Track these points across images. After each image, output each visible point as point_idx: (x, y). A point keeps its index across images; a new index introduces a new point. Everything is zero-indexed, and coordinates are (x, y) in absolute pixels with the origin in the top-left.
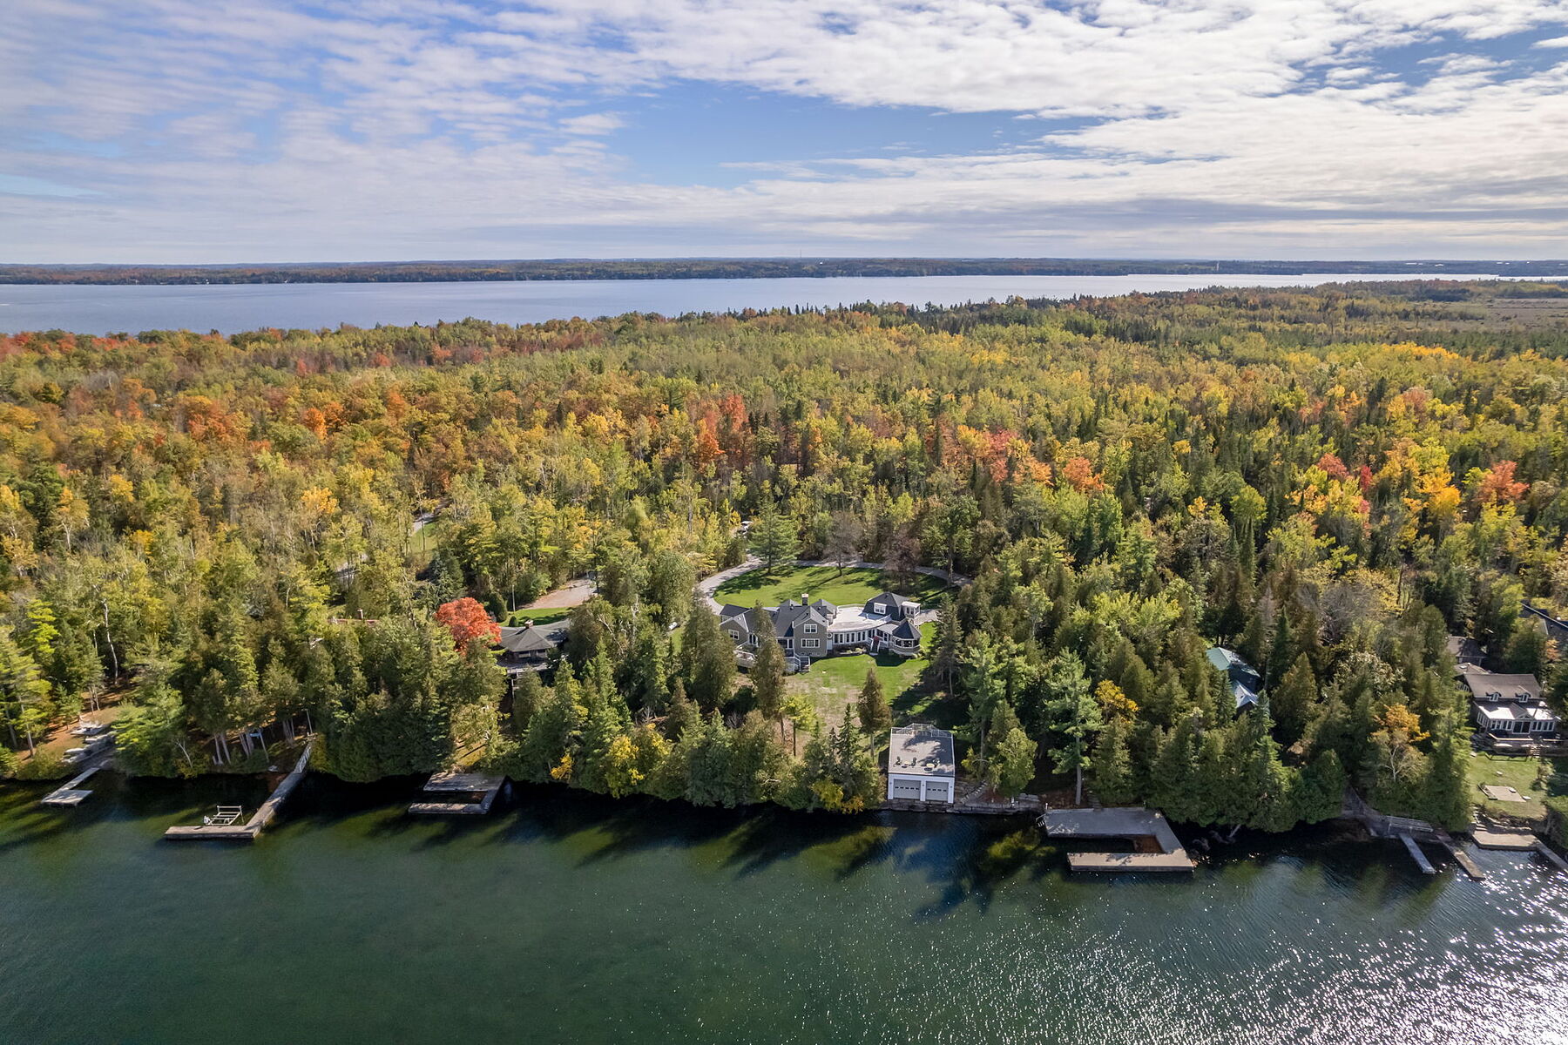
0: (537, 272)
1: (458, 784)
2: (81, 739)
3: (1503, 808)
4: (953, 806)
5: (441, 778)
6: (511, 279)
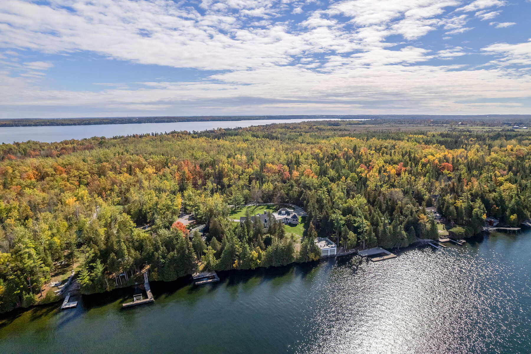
0: (25, 123)
1: (203, 275)
2: (55, 288)
3: (442, 234)
4: (336, 255)
5: (195, 275)
6: (12, 126)
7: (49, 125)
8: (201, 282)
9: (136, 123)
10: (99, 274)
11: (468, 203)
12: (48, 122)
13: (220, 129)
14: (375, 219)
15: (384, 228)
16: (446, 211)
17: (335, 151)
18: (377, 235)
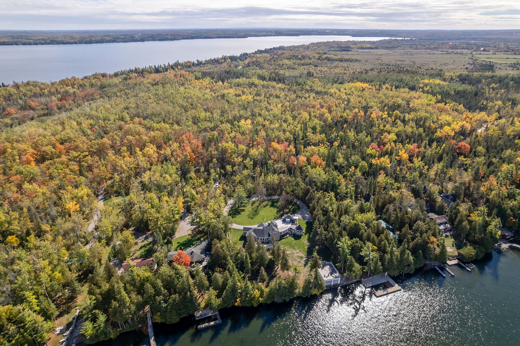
1: (205, 315)
2: (61, 335)
3: (451, 254)
4: (339, 284)
5: (198, 314)
6: (12, 44)
7: (49, 44)
8: (204, 326)
9: (139, 41)
10: (102, 325)
11: (484, 218)
12: (48, 39)
13: (225, 57)
14: (383, 243)
15: (391, 257)
16: (457, 225)
17: (345, 114)
18: (383, 265)
